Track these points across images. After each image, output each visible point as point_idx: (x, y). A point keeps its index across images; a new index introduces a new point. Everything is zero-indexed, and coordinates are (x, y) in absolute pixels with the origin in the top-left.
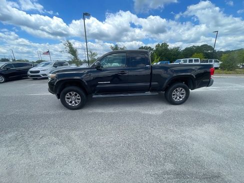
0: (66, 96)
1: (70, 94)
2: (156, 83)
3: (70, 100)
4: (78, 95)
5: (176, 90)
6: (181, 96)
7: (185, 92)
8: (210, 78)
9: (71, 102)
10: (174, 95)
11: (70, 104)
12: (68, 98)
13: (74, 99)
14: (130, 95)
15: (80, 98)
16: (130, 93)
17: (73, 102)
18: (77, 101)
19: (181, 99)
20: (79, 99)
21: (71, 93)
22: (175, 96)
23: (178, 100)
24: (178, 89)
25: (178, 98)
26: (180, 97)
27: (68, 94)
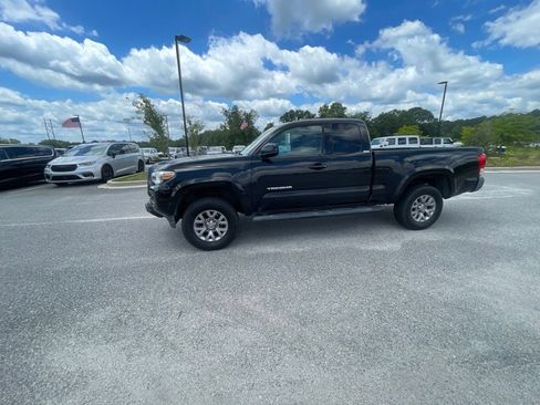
0: (196, 221)
1: (206, 216)
2: (382, 187)
3: (203, 229)
4: (222, 217)
5: (419, 201)
6: (427, 211)
7: (434, 204)
8: (477, 175)
9: (205, 234)
10: (414, 210)
11: (203, 238)
12: (201, 225)
13: (212, 226)
15: (226, 222)
16: (330, 209)
17: (211, 233)
18: (218, 229)
19: (427, 218)
20: (223, 226)
21: (208, 212)
22: (417, 213)
23: (421, 219)
24: (422, 197)
25: (422, 215)
26: (425, 214)
27: (200, 216)
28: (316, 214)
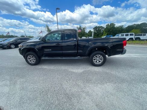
2: (81, 51)
3: (30, 60)
4: (34, 57)
5: (96, 57)
6: (100, 60)
7: (102, 58)
8: (123, 48)
9: (31, 61)
10: (94, 59)
11: (30, 62)
12: (29, 59)
13: (32, 59)
14: (64, 58)
15: (35, 59)
16: (65, 57)
18: (34, 60)
19: (100, 63)
22: (96, 60)
23: (98, 63)
24: (97, 55)
25: (98, 61)
26: (99, 61)
27: (29, 56)
28: (59, 58)
